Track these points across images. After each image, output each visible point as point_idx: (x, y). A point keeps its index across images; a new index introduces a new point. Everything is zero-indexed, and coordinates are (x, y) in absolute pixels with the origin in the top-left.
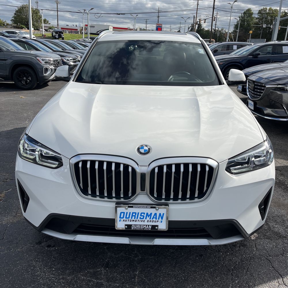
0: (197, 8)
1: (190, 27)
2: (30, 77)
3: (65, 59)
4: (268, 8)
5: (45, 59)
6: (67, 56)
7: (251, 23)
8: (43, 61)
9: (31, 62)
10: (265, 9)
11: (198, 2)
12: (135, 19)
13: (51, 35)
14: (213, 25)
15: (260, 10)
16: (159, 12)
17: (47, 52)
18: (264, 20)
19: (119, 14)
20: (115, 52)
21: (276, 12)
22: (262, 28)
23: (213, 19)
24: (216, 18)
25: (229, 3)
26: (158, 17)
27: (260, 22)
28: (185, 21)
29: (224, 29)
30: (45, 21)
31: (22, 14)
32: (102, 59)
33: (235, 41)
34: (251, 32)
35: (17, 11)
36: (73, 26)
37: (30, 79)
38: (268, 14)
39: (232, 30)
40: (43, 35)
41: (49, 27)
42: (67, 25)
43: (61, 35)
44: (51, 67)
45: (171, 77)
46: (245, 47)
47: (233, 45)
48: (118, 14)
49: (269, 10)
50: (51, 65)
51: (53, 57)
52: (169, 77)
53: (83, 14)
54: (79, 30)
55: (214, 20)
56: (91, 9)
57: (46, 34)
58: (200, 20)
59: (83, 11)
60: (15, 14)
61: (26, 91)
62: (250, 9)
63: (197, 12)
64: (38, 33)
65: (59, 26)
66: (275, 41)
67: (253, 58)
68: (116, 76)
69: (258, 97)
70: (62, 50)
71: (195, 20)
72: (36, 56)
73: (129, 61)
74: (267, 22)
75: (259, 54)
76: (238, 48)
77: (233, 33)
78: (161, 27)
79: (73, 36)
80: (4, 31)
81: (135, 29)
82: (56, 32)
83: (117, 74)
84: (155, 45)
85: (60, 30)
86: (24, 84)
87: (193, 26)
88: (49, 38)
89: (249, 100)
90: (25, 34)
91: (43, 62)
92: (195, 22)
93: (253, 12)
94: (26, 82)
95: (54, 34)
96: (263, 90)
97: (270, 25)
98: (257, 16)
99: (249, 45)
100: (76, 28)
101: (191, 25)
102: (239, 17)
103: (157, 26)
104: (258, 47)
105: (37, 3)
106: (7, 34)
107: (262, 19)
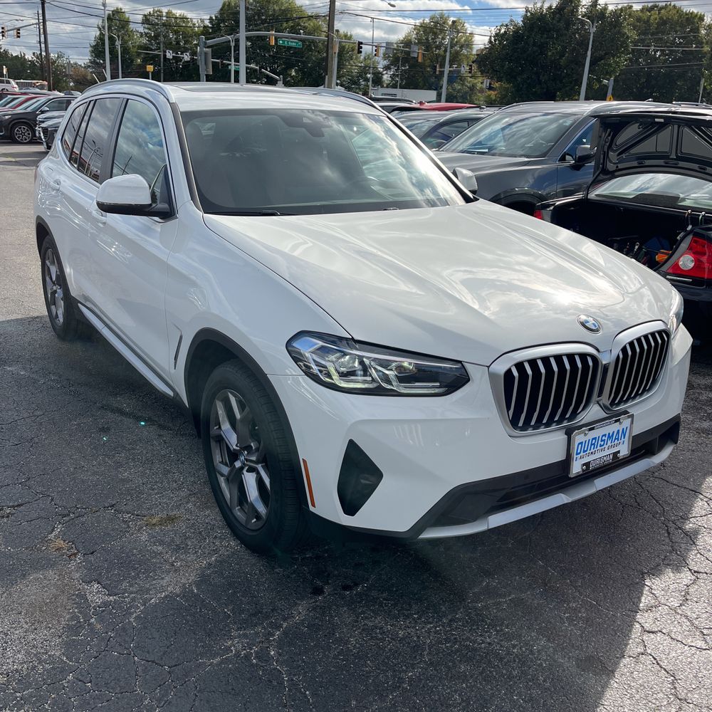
4: (165, 10)
7: (131, 46)
10: (158, 13)
15: (145, 16)
27: (151, 44)
29: (66, 56)
34: (150, 68)
38: (167, 26)
49: (166, 17)
58: (2, 28)
62: (121, 10)
93: (129, 18)
97: (182, 54)
98: (141, 30)
102: (99, 28)
107: (156, 37)
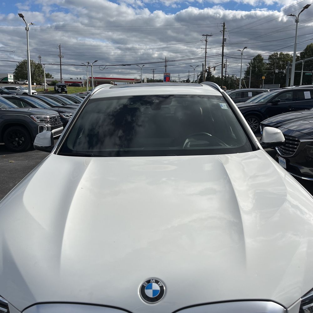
0: (206, 56)
1: (199, 75)
2: (23, 138)
3: (64, 115)
4: (279, 53)
5: (41, 117)
6: (66, 111)
7: (262, 69)
8: (38, 119)
9: (25, 121)
10: (276, 54)
11: (206, 50)
12: (142, 69)
13: (54, 89)
14: (223, 73)
15: (270, 56)
16: (166, 62)
17: (45, 108)
18: (276, 65)
19: (125, 65)
20: (117, 109)
21: (287, 56)
22: (274, 74)
23: (223, 66)
24: (225, 65)
25: (239, 50)
26: (166, 66)
27: (271, 67)
28: (194, 70)
29: (235, 76)
30: (48, 76)
31: (24, 69)
32: (102, 116)
33: (248, 87)
34: (264, 78)
35: (18, 66)
36: (76, 79)
37: (23, 140)
38: (279, 59)
39: (243, 76)
40: (45, 90)
41: (52, 81)
42: (71, 79)
43: (64, 89)
44: (46, 126)
45: (187, 141)
46: (262, 94)
47: (247, 92)
48: (123, 65)
49: (279, 55)
50: (47, 123)
51: (51, 114)
52: (185, 141)
53: (87, 67)
54: (83, 83)
55: (224, 68)
56: (95, 62)
57: (48, 89)
58: (209, 67)
59: (87, 64)
60: (16, 69)
61: (18, 154)
62: (260, 55)
63: (205, 60)
64: (40, 88)
65: (62, 79)
66: (292, 86)
67: (272, 105)
68: (119, 135)
69: (291, 153)
70: (62, 106)
71: (204, 67)
72: (30, 114)
73: (134, 119)
74: (279, 67)
75: (279, 101)
76: (254, 95)
77: (244, 79)
78: (169, 76)
79: (77, 89)
80: (3, 87)
81: (142, 79)
82: (59, 86)
83: (120, 133)
84: (164, 99)
85: (63, 83)
86: (16, 146)
87: (202, 74)
88: (51, 92)
89: (279, 157)
90: (26, 90)
91: (38, 121)
92: (204, 70)
93: (263, 58)
94: (18, 143)
95: (57, 88)
96: (297, 145)
97: (283, 70)
98: (268, 62)
99: (265, 91)
100: (80, 81)
101: (200, 73)
102: (249, 64)
103: (165, 76)
104: (277, 93)
105: (40, 58)
106: (6, 90)
107: (273, 65)
